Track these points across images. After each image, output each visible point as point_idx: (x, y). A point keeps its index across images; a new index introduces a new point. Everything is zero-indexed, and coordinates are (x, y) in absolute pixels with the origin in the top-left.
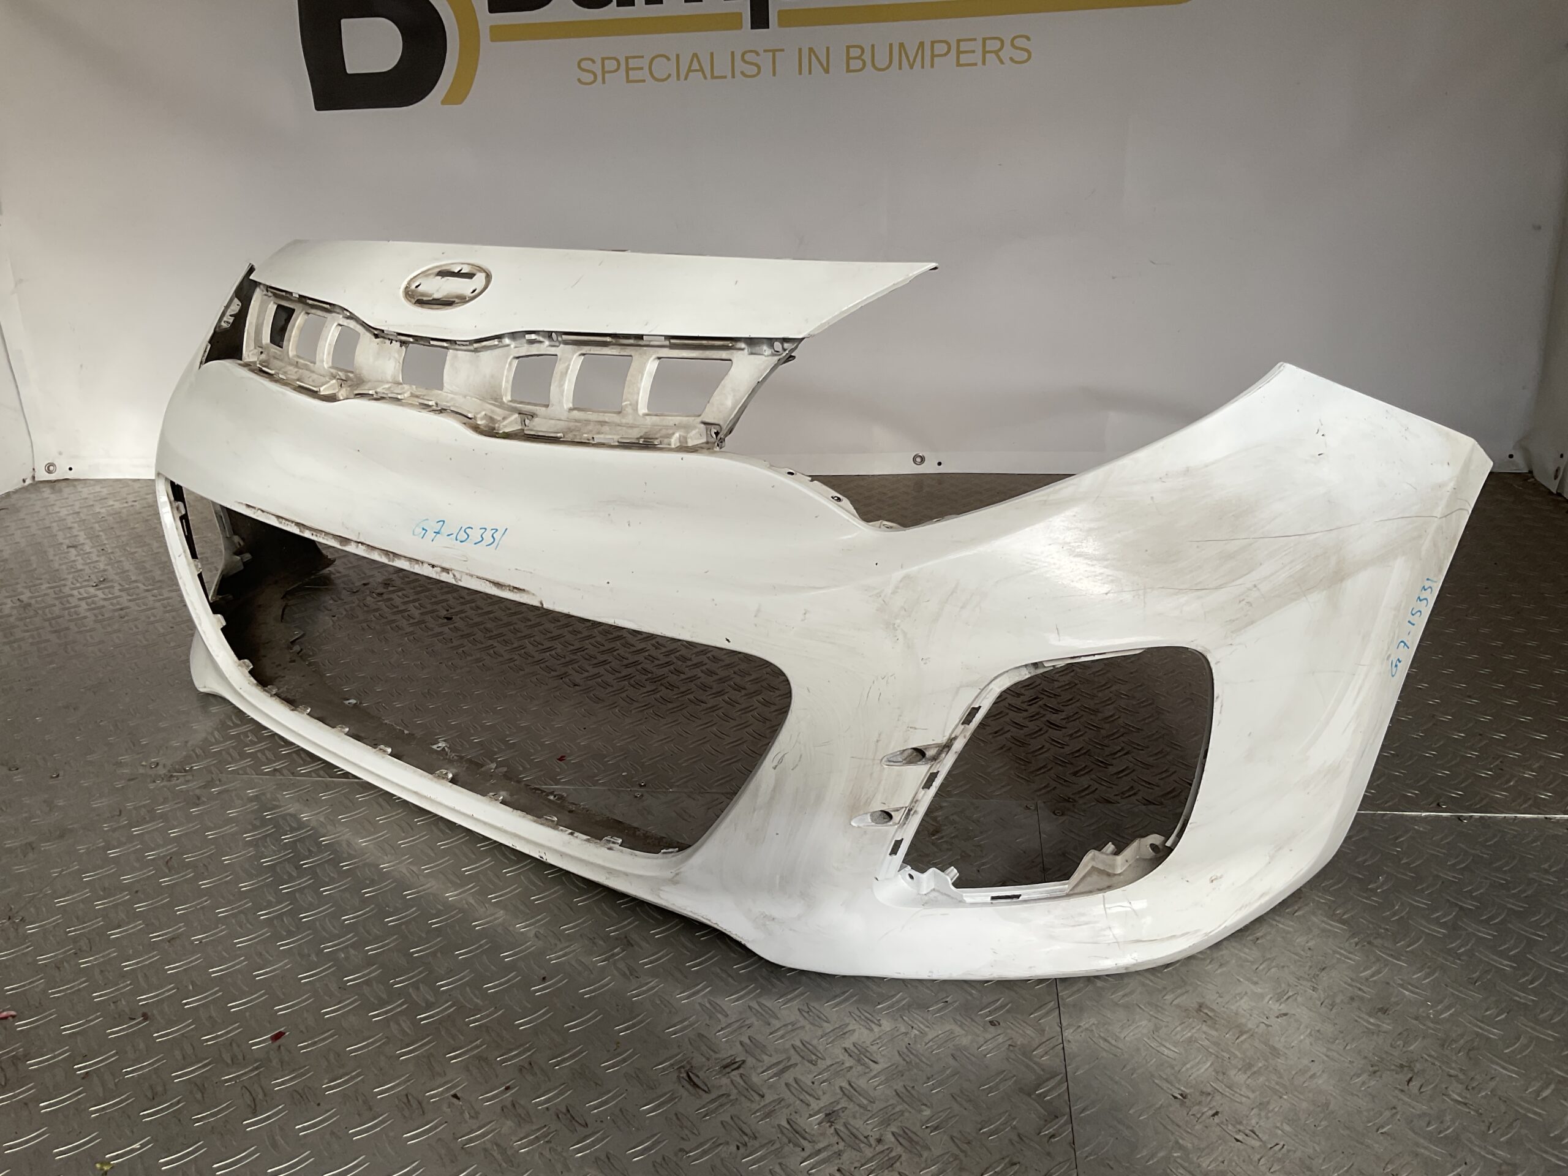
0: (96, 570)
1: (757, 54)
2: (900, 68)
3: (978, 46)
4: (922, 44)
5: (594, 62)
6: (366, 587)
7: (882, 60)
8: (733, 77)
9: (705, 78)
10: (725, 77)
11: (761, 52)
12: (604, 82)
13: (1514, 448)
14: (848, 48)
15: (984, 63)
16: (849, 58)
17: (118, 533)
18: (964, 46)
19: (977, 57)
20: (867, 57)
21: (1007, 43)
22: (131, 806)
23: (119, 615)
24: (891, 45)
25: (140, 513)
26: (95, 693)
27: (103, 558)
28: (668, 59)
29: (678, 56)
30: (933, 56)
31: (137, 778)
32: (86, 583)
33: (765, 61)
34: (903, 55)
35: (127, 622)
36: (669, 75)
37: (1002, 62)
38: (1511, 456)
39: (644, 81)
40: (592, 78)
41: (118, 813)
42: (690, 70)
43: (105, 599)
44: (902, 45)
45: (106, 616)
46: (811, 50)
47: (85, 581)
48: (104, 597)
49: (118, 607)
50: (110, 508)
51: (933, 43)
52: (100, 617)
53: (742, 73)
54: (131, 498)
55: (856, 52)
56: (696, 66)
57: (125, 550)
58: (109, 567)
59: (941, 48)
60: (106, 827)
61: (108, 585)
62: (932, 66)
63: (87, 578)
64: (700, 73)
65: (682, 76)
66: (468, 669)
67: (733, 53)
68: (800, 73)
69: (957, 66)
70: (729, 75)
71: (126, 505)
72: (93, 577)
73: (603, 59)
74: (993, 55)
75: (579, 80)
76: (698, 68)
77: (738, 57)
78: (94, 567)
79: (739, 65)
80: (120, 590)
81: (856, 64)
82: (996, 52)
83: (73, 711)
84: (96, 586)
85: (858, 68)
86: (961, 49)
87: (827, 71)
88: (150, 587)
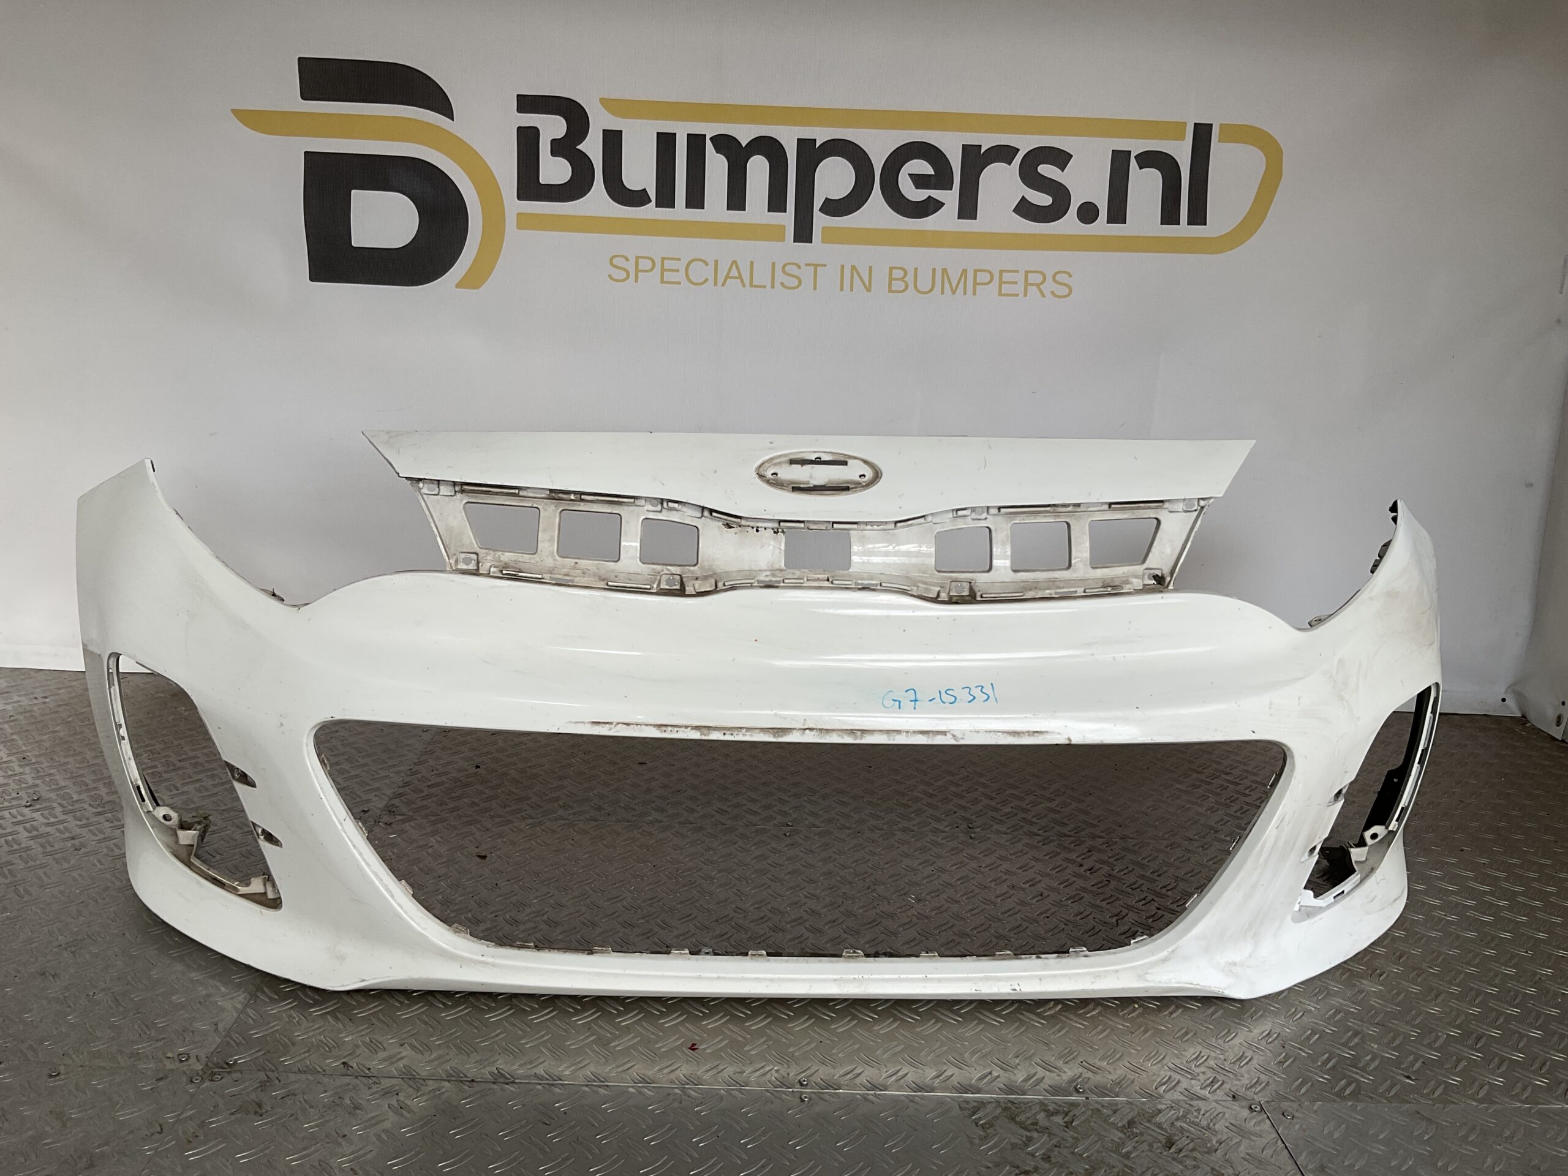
0: (23, 785)
1: (799, 267)
2: (942, 293)
3: (1020, 277)
4: (965, 272)
5: (627, 259)
6: (367, 814)
7: (924, 283)
8: (773, 287)
9: (744, 286)
10: (765, 287)
11: (802, 266)
12: (636, 281)
13: (1506, 692)
14: (891, 269)
15: (1025, 295)
16: (891, 279)
17: (38, 738)
18: (1006, 277)
19: (1019, 288)
20: (910, 278)
21: (1049, 278)
22: (171, 1118)
23: (73, 845)
24: (934, 270)
25: (57, 712)
26: (73, 953)
27: (27, 769)
28: (707, 264)
29: (716, 262)
30: (975, 284)
31: (167, 1077)
32: (14, 803)
33: (807, 274)
34: (946, 277)
35: (87, 854)
36: (707, 280)
37: (1043, 296)
38: (1504, 700)
39: (679, 283)
40: (624, 275)
41: (159, 1129)
42: (727, 277)
43: (47, 825)
44: (944, 271)
45: (57, 847)
46: (853, 268)
47: (14, 799)
48: (45, 821)
49: (67, 835)
50: (16, 705)
51: (976, 271)
52: (49, 849)
53: (782, 284)
54: (39, 692)
55: (898, 274)
56: (734, 273)
57: (52, 759)
58: (38, 782)
59: (983, 277)
60: (148, 1150)
61: (44, 805)
62: (974, 293)
63: (14, 795)
64: (739, 280)
65: (720, 281)
66: (533, 925)
67: (774, 264)
68: (842, 289)
69: (999, 295)
70: (769, 285)
71: (35, 701)
72: (22, 794)
73: (637, 258)
74: (1035, 287)
75: (610, 276)
76: (737, 275)
77: (778, 269)
78: (20, 781)
79: (780, 277)
80: (65, 813)
81: (898, 285)
82: (1038, 285)
83: (51, 979)
84: (30, 806)
85: (901, 289)
86: (1004, 280)
87: (869, 289)
88: (100, 810)
